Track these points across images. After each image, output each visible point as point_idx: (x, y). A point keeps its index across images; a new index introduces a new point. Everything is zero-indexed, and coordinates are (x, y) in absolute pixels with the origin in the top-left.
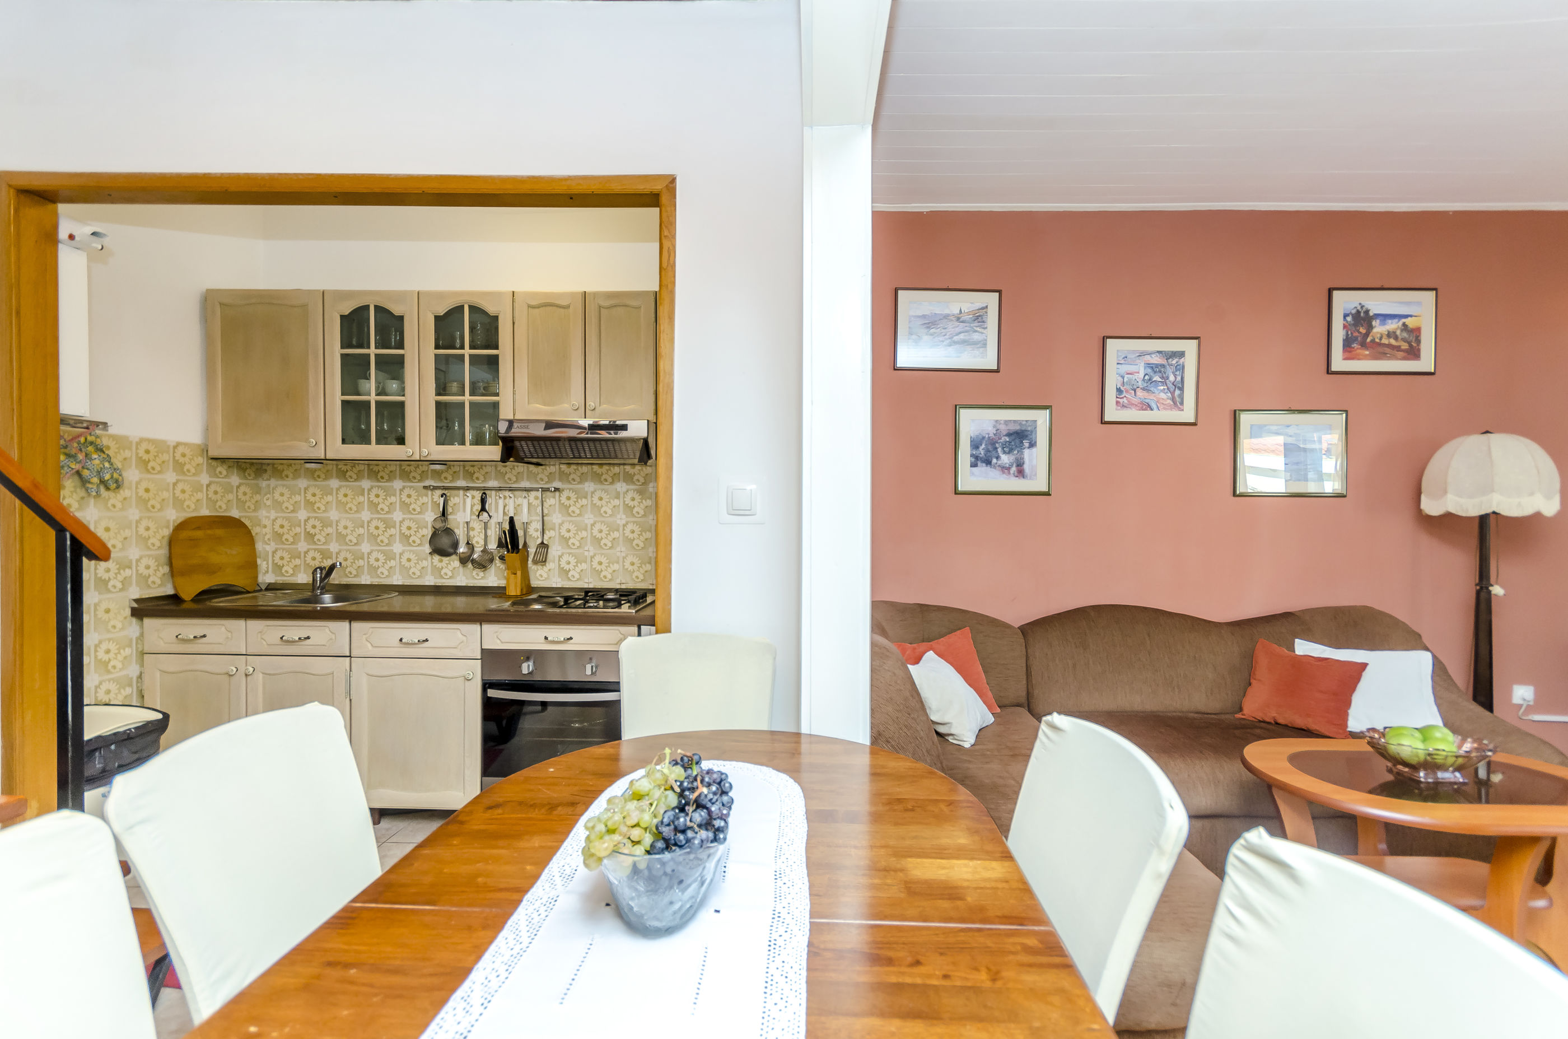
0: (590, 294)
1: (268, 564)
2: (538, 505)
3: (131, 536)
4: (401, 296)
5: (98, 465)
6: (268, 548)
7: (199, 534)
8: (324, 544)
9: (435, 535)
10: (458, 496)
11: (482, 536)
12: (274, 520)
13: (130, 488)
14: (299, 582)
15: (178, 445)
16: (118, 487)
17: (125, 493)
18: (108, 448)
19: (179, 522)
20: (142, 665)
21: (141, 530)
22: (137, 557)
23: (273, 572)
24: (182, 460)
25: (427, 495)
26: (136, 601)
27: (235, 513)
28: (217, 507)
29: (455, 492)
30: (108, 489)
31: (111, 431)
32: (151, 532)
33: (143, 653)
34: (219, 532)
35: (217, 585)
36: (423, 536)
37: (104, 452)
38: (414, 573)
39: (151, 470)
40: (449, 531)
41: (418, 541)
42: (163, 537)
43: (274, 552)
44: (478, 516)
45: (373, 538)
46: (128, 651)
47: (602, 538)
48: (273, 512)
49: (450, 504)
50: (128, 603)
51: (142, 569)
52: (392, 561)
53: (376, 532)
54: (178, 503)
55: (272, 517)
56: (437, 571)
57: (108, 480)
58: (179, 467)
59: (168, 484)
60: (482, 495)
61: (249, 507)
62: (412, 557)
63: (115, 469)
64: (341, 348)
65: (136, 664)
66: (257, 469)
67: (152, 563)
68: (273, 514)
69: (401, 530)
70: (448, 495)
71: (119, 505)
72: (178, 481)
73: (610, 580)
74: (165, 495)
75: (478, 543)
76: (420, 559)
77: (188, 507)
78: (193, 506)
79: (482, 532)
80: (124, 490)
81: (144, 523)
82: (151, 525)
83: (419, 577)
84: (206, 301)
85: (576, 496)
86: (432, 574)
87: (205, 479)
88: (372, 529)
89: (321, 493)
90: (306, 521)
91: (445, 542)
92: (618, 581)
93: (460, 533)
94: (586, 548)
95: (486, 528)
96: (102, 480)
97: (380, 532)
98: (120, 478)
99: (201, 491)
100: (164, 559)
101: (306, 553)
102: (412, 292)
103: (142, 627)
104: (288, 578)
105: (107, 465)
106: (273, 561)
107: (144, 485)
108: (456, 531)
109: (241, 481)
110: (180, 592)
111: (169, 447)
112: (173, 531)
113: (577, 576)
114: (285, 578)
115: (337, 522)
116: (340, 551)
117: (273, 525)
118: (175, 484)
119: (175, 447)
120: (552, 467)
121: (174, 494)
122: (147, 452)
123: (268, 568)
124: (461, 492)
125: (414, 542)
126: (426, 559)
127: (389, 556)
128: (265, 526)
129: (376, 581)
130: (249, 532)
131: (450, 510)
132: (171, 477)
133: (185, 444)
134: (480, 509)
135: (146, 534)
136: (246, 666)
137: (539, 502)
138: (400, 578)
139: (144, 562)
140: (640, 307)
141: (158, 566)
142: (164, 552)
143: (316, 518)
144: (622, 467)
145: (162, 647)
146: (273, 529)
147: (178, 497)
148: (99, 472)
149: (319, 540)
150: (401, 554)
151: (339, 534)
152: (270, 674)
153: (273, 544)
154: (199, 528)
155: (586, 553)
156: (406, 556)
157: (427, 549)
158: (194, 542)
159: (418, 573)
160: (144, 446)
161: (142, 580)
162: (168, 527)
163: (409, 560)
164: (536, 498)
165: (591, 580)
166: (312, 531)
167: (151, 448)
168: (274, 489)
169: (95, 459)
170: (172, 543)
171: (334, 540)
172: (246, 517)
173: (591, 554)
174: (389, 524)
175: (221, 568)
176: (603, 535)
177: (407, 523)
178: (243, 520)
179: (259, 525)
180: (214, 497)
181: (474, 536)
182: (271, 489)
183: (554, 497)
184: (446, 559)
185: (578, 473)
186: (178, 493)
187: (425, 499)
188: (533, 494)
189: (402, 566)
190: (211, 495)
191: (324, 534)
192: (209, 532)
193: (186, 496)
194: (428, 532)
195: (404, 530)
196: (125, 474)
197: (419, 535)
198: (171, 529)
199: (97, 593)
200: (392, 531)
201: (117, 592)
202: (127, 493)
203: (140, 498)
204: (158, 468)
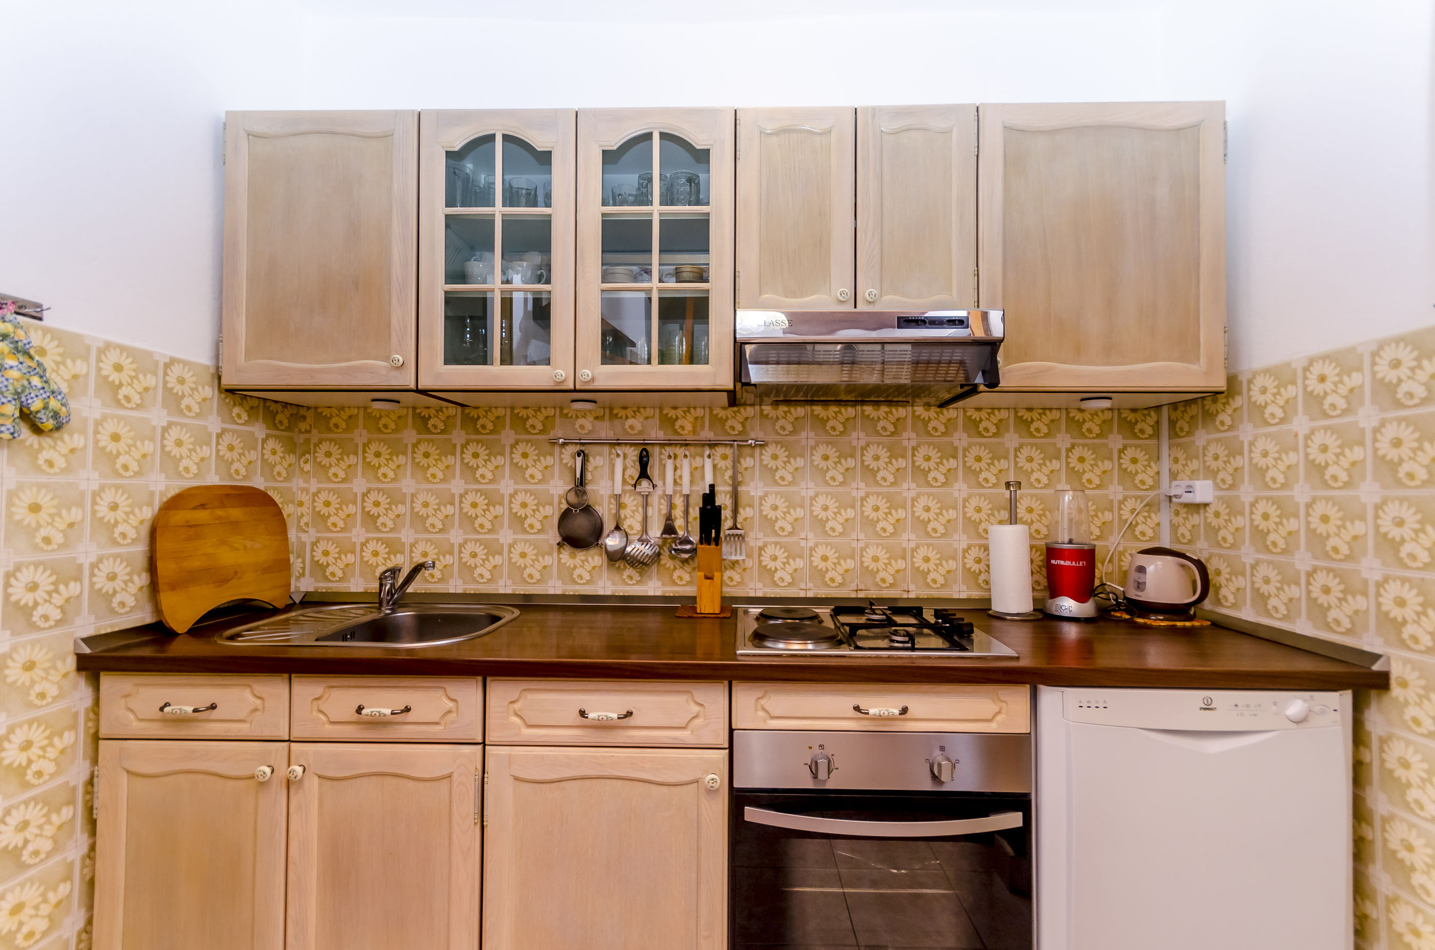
0: (866, 109)
1: (303, 562)
2: (727, 468)
3: (83, 520)
4: (548, 118)
5: (17, 380)
6: (304, 537)
7: (202, 516)
8: (392, 530)
9: (565, 516)
10: (600, 455)
11: (639, 517)
12: (315, 495)
13: (83, 432)
14: (353, 589)
15: (171, 363)
16: (58, 428)
17: (71, 439)
18: (42, 352)
19: (169, 495)
20: (95, 761)
21: (103, 510)
22: (93, 558)
23: (312, 575)
24: (178, 389)
25: (552, 454)
26: (87, 641)
27: (259, 483)
28: (232, 471)
29: (597, 449)
30: (37, 430)
31: (49, 320)
32: (120, 514)
33: (96, 738)
34: (236, 513)
35: (227, 603)
36: (545, 517)
37: (31, 358)
38: (531, 576)
39: (123, 402)
40: (587, 510)
41: (538, 526)
42: (142, 522)
43: (314, 544)
44: (635, 486)
45: (468, 521)
46: (69, 737)
47: (828, 519)
48: (313, 481)
49: (590, 467)
50: (71, 647)
51: (101, 581)
52: (497, 557)
53: (472, 512)
54: (169, 462)
55: (313, 489)
56: (567, 574)
57: (37, 412)
58: (173, 400)
59: (154, 428)
60: (641, 452)
61: (279, 474)
62: (529, 550)
63: (53, 392)
64: (447, 206)
65: (84, 759)
66: (292, 415)
67: (121, 570)
68: (314, 485)
69: (511, 509)
70: (586, 452)
71: (60, 462)
72: (170, 425)
73: (841, 585)
74: (148, 447)
75: (631, 527)
76: (541, 554)
77: (187, 470)
78: (194, 469)
79: (637, 511)
80: (71, 436)
81: (108, 497)
82: (121, 500)
83: (539, 581)
84: (225, 129)
85: (787, 453)
86: (560, 576)
87: (214, 424)
88: (467, 507)
89: (389, 451)
90: (364, 495)
91: (581, 524)
92: (853, 586)
93: (605, 510)
94: (803, 535)
95: (646, 505)
96: (25, 410)
97: (479, 511)
98: (64, 409)
99: (208, 444)
100: (141, 561)
101: (363, 544)
102: (566, 111)
103: (97, 688)
104: (335, 585)
105: (36, 381)
106: (313, 557)
107: (110, 427)
108: (597, 508)
109: (269, 432)
110: (169, 620)
111: (156, 363)
112: (160, 510)
113: (788, 579)
114: (330, 585)
115: (413, 496)
116: (416, 542)
117: (314, 501)
118: (165, 430)
119: (167, 366)
120: (748, 408)
121: (163, 446)
122: (118, 368)
123: (304, 568)
124: (606, 449)
125: (531, 526)
126: (550, 554)
127: (493, 549)
128: (301, 504)
129: (472, 588)
130: (280, 513)
131: (589, 476)
132: (158, 416)
133: (186, 363)
134: (636, 475)
135: (110, 516)
136: (289, 766)
137: (729, 463)
138: (509, 582)
139: (106, 567)
140: (951, 131)
141: (130, 574)
142: (140, 549)
143: (379, 490)
144: (859, 408)
145: (136, 727)
146: (314, 507)
147: (170, 452)
148: (17, 395)
149: (384, 525)
150: (511, 546)
151: (415, 516)
152: (332, 779)
153: (312, 531)
154: (203, 506)
155: (803, 543)
156: (519, 548)
157: (553, 536)
158: (194, 530)
159: (537, 576)
160: (113, 357)
161: (103, 599)
162: (150, 504)
163: (523, 555)
164: (724, 457)
165: (810, 585)
166: (374, 511)
167: (126, 362)
168: (317, 445)
169: (11, 367)
170: (158, 534)
171: (408, 524)
172: (274, 489)
173: (811, 544)
174: (493, 500)
175: (236, 573)
176: (830, 514)
177: (520, 498)
178: (270, 493)
179: (292, 502)
180: (228, 455)
181: (626, 517)
182: (312, 447)
183: (752, 456)
184: (581, 555)
185: (791, 418)
186: (170, 445)
187: (549, 460)
188: (720, 450)
189: (512, 565)
190: (223, 450)
191: (392, 515)
192: (219, 512)
193: (184, 451)
194: (553, 512)
195: (516, 508)
196: (73, 404)
197: (539, 516)
198: (157, 508)
199: (8, 633)
200: (498, 510)
201: (51, 627)
202: (77, 440)
203: (101, 451)
204: (136, 399)
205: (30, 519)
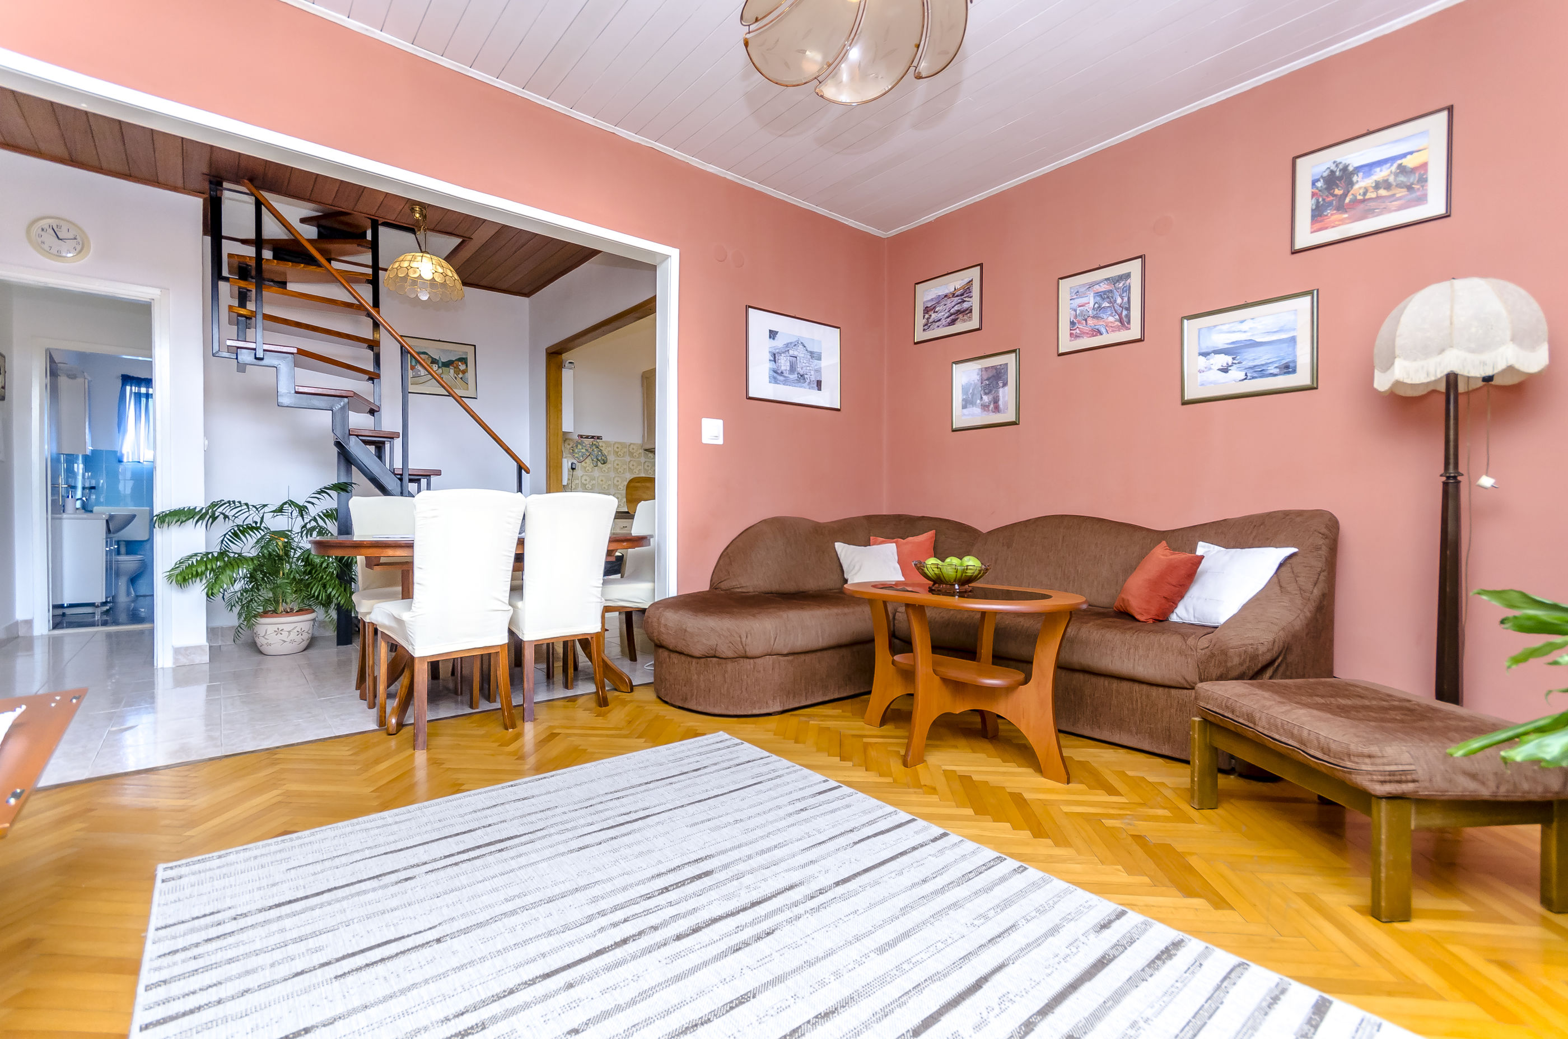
7: (639, 485)
13: (611, 463)
16: (606, 462)
18: (602, 446)
24: (632, 451)
28: (648, 473)
31: (604, 440)
34: (648, 484)
37: (600, 447)
39: (619, 455)
54: (631, 470)
58: (631, 454)
59: (627, 462)
63: (604, 455)
72: (631, 461)
74: (625, 467)
77: (635, 472)
78: (637, 472)
81: (616, 479)
82: (620, 480)
87: (642, 460)
98: (607, 458)
99: (641, 465)
107: (616, 462)
111: (626, 445)
112: (629, 482)
118: (629, 462)
119: (629, 445)
121: (629, 466)
132: (628, 459)
133: (634, 444)
147: (631, 468)
154: (639, 482)
158: (636, 488)
160: (617, 445)
167: (619, 446)
186: (631, 466)
190: (645, 467)
192: (643, 484)
193: (635, 467)
196: (609, 457)
202: (609, 466)
203: (615, 468)
204: (622, 455)
205: (601, 483)
